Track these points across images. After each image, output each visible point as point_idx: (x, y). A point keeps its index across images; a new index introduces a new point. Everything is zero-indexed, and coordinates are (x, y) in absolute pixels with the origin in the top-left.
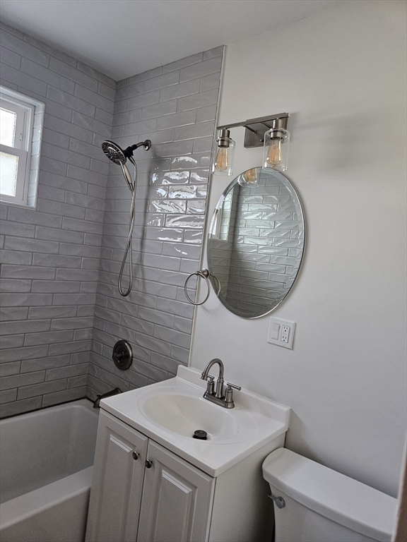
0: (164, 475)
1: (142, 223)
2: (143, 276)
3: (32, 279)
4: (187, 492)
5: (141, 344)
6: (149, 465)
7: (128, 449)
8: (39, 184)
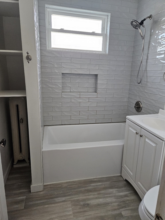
0: (146, 140)
1: (147, 53)
2: (147, 75)
3: (107, 79)
4: (154, 146)
5: (145, 102)
6: (141, 136)
7: (135, 132)
8: (109, 45)
